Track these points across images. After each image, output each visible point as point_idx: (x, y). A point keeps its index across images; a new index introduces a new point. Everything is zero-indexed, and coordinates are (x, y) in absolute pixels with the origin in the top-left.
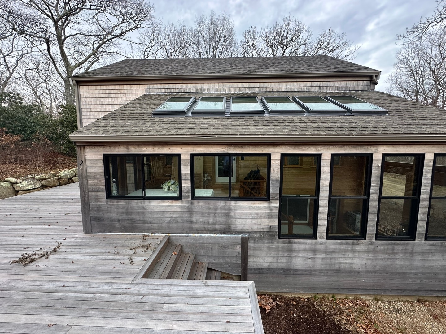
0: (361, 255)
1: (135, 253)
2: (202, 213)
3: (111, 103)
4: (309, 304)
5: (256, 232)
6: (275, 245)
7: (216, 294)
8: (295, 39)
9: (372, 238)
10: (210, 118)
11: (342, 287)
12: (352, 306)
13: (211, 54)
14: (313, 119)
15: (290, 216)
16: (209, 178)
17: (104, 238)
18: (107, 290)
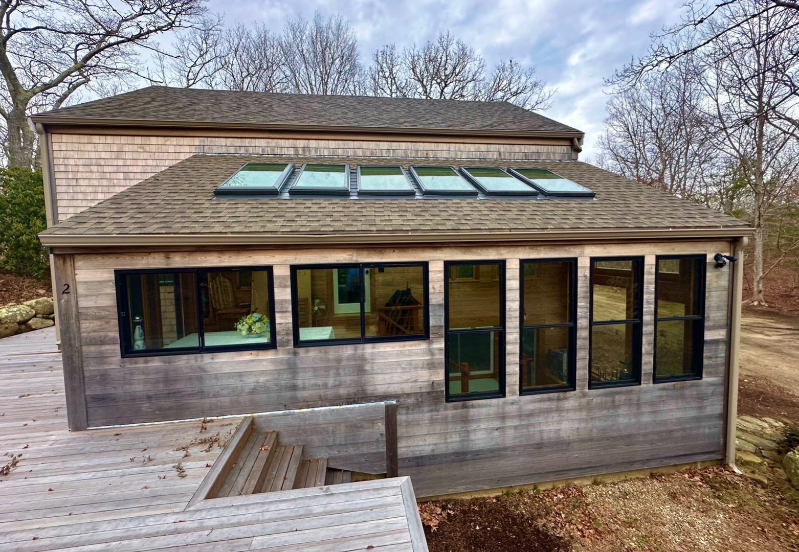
0: (571, 415)
1: (186, 456)
2: (315, 369)
3: (122, 169)
4: (499, 506)
5: (409, 395)
6: (442, 413)
7: (347, 506)
8: (459, 72)
9: (583, 387)
10: (324, 202)
11: (547, 471)
12: (563, 498)
13: (318, 85)
14: (491, 205)
15: (463, 363)
16: (323, 307)
17: (117, 435)
18: (135, 530)
